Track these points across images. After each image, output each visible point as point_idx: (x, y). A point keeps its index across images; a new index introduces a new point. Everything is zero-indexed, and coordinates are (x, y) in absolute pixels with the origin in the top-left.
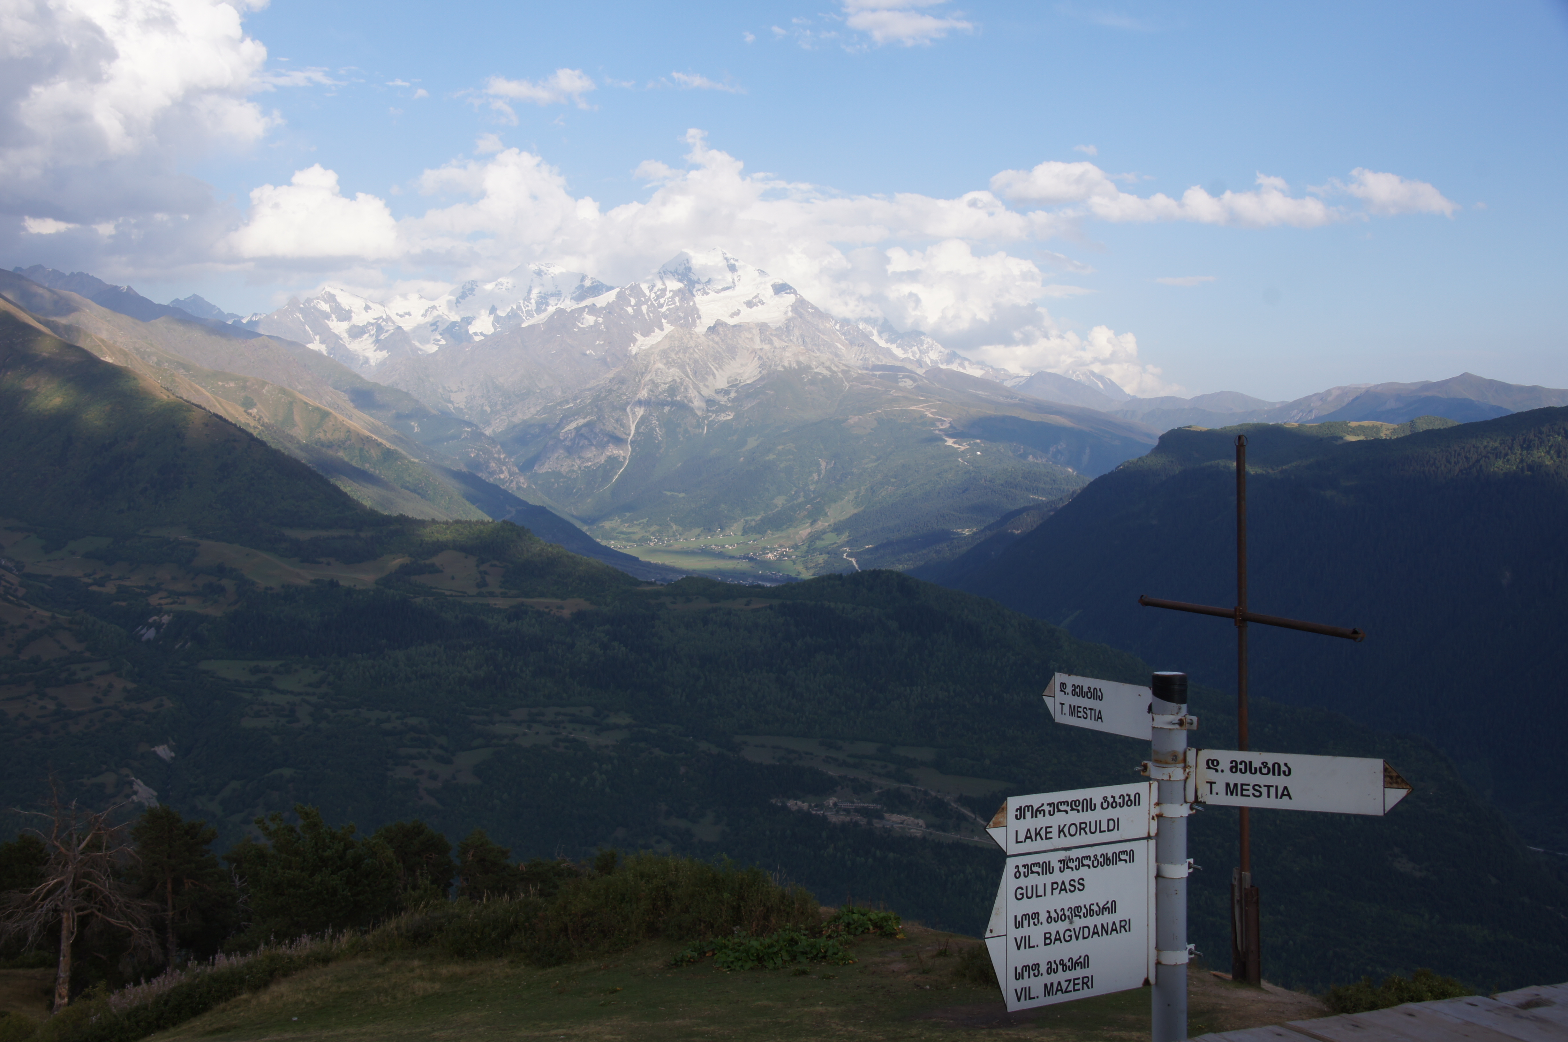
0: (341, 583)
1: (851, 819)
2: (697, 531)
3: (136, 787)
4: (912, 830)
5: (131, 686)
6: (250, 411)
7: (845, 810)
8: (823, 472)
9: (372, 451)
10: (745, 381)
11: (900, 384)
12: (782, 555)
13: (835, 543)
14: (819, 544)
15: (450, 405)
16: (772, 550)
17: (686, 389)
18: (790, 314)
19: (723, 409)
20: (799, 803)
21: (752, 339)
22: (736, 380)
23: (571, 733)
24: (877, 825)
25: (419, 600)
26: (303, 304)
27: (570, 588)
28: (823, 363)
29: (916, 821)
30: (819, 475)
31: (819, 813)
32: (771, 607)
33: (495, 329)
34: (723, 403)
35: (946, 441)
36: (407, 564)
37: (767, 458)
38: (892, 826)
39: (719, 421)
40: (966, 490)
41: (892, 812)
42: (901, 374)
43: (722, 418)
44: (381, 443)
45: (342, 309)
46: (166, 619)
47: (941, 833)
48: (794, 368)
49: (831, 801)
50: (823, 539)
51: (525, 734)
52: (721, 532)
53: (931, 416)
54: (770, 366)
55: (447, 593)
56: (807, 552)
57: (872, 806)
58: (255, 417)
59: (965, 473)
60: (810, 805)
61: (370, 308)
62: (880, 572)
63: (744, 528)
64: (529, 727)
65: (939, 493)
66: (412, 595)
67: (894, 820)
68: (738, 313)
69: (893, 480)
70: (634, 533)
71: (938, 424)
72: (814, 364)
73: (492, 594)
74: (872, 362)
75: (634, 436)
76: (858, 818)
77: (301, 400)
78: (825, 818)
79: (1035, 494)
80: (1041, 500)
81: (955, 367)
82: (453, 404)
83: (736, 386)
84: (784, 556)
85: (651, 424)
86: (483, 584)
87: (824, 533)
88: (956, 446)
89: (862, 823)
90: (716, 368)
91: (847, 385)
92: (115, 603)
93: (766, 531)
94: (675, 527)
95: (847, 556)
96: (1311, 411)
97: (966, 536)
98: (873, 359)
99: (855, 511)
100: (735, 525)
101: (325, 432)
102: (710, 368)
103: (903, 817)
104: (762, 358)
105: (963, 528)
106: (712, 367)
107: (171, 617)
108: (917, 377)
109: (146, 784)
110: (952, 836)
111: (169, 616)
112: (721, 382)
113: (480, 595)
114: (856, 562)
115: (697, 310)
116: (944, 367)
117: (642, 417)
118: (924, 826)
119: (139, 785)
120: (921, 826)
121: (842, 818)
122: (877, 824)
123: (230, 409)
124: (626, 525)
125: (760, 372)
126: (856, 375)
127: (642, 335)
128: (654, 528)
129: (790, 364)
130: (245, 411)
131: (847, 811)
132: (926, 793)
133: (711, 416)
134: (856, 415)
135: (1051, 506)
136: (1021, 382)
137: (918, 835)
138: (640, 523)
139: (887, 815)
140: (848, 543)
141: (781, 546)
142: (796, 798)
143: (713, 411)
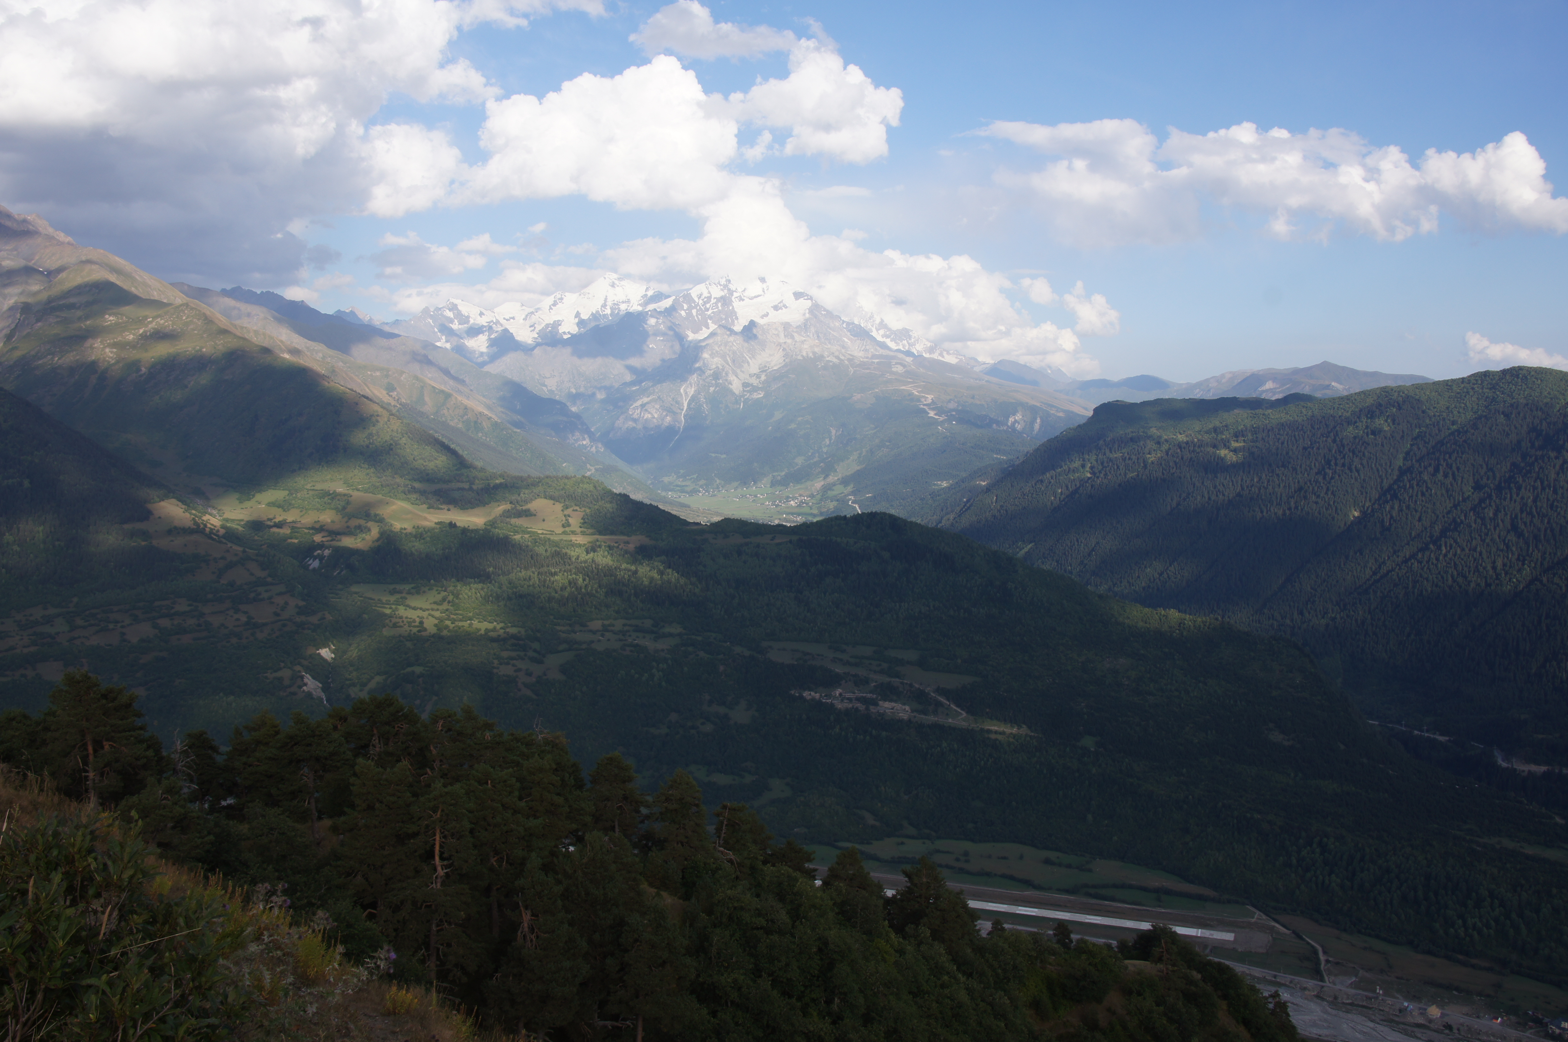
0: (458, 524)
1: (853, 706)
2: (736, 484)
3: (306, 680)
4: (900, 714)
5: (302, 603)
6: (391, 394)
7: (848, 699)
8: (833, 438)
9: (484, 423)
10: (772, 367)
11: (893, 369)
12: (801, 502)
13: (843, 493)
14: (830, 493)
15: (544, 388)
16: (794, 498)
17: (727, 374)
18: (807, 315)
19: (755, 389)
20: (813, 693)
21: (778, 335)
22: (766, 366)
23: (635, 640)
24: (874, 711)
25: (517, 537)
26: (433, 312)
27: (634, 528)
28: (833, 353)
29: (904, 707)
30: (830, 440)
31: (828, 701)
32: (791, 542)
33: (579, 329)
34: (755, 384)
35: (929, 413)
36: (509, 510)
37: (790, 427)
38: (885, 711)
39: (752, 399)
40: (945, 451)
41: (885, 700)
42: (894, 362)
43: (755, 397)
44: (490, 417)
45: (462, 315)
46: (327, 552)
47: (922, 716)
48: (811, 357)
49: (838, 692)
50: (833, 490)
51: (599, 641)
52: (754, 484)
53: (917, 394)
54: (792, 356)
55: (540, 532)
56: (821, 500)
57: (869, 695)
58: (394, 398)
59: (944, 438)
60: (821, 695)
61: (484, 315)
62: (876, 513)
63: (772, 482)
64: (603, 635)
65: (923, 453)
66: (512, 534)
67: (886, 706)
68: (767, 315)
69: (888, 444)
70: (687, 486)
71: (923, 400)
72: (826, 354)
73: (573, 533)
74: (872, 352)
75: (686, 411)
76: (858, 705)
77: (430, 385)
78: (832, 705)
79: (997, 454)
80: (1003, 459)
81: (935, 356)
82: (547, 388)
83: (765, 371)
84: (803, 503)
85: (700, 401)
86: (566, 525)
87: (834, 485)
88: (937, 417)
89: (861, 709)
90: (750, 358)
91: (852, 370)
92: (290, 541)
93: (789, 484)
94: (718, 481)
95: (852, 503)
96: (1209, 390)
97: (944, 488)
98: (872, 350)
99: (859, 468)
100: (765, 479)
101: (448, 409)
102: (745, 358)
103: (893, 704)
104: (786, 350)
105: (942, 481)
106: (747, 357)
107: (330, 551)
108: (906, 363)
109: (314, 678)
110: (932, 719)
111: (329, 550)
112: (754, 368)
113: (564, 533)
114: (859, 507)
115: (735, 313)
116: (927, 355)
117: (692, 395)
118: (909, 711)
119: (308, 679)
120: (907, 711)
121: (846, 705)
122: (873, 709)
123: (376, 392)
124: (681, 480)
125: (784, 360)
126: (859, 362)
127: (693, 332)
128: (702, 482)
129: (807, 354)
130: (387, 394)
131: (850, 700)
132: (911, 685)
133: (746, 395)
134: (858, 393)
135: (1010, 463)
136: (987, 368)
137: (905, 718)
138: (691, 478)
139: (881, 703)
140: (853, 493)
141: (801, 495)
142: (810, 689)
143: (748, 391)
